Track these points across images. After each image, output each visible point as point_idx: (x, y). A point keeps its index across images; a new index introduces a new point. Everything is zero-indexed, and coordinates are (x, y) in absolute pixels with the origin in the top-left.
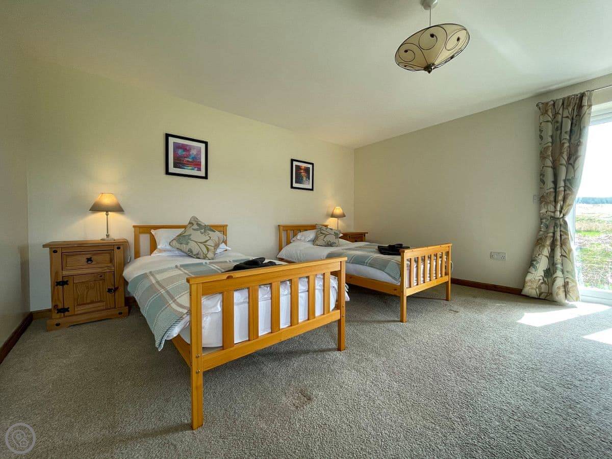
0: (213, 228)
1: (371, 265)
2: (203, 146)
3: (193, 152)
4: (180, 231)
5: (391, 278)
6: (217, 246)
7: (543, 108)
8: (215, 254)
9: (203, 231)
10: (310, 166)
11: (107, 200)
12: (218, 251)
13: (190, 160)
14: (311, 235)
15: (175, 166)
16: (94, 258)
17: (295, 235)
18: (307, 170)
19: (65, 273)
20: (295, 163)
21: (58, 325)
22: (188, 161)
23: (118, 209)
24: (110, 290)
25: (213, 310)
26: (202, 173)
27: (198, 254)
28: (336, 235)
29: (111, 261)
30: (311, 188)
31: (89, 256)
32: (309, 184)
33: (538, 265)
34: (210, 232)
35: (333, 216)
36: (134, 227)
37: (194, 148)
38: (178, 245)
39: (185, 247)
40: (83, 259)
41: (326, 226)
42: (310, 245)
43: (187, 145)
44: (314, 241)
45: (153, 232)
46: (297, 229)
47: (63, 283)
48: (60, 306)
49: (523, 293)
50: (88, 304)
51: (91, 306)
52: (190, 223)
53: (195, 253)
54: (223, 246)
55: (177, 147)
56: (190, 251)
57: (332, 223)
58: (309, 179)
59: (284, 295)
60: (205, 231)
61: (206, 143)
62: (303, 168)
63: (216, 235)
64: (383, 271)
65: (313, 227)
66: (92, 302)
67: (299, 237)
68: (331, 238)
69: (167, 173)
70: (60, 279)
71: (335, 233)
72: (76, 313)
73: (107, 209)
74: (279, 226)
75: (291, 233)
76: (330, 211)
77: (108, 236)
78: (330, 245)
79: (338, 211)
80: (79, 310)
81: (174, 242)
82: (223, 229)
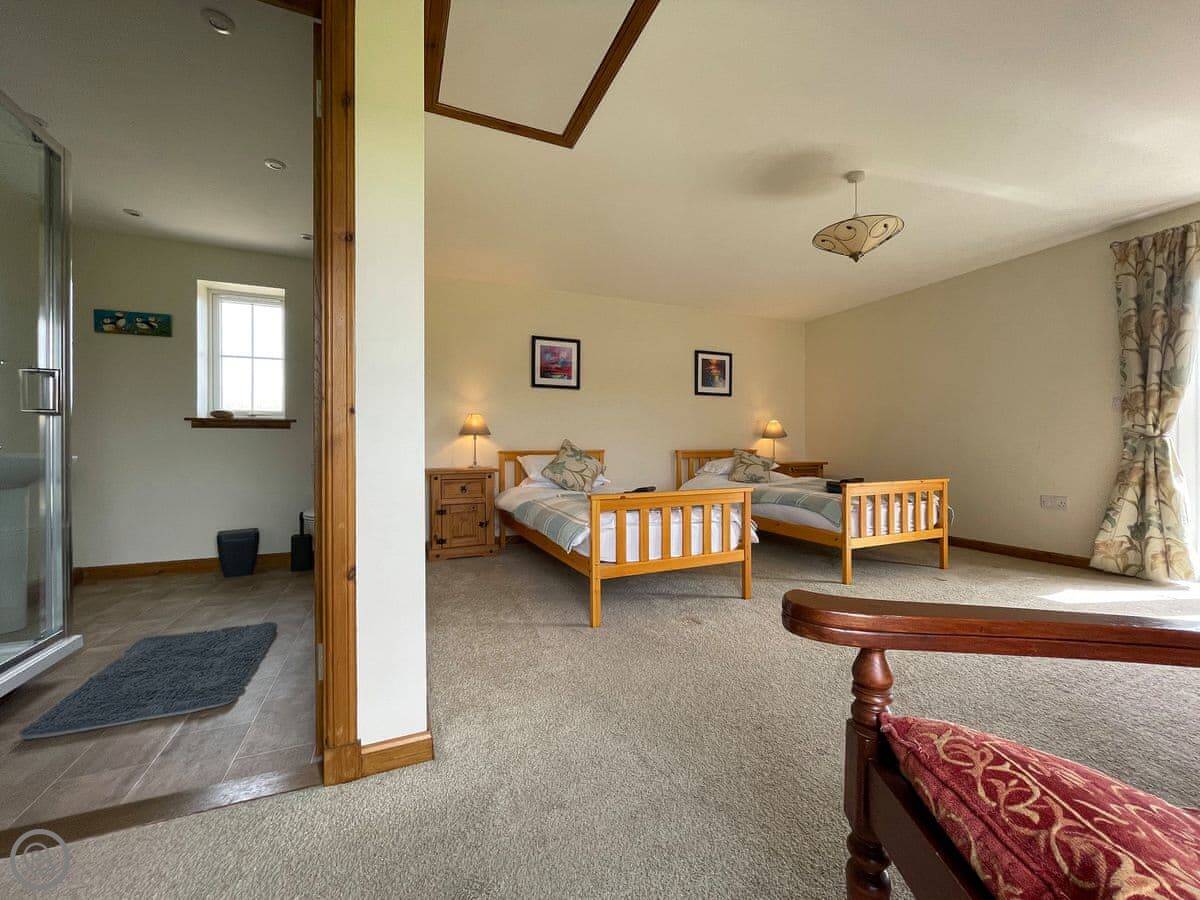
0: (589, 454)
1: (805, 506)
2: (574, 346)
3: (563, 355)
4: (552, 458)
5: (828, 522)
6: (594, 477)
7: (1122, 252)
8: (592, 488)
9: (578, 457)
10: (726, 359)
11: (476, 422)
12: (596, 484)
13: (559, 366)
14: (725, 465)
15: (542, 376)
16: (469, 487)
17: (701, 466)
18: (721, 365)
19: (444, 502)
20: (701, 356)
21: (438, 556)
22: (557, 368)
23: (485, 432)
24: (481, 524)
25: (609, 526)
26: (573, 383)
27: (573, 486)
28: (766, 466)
29: (483, 491)
30: (728, 392)
31: (463, 485)
32: (724, 385)
33: (1116, 518)
34: (587, 460)
35: (765, 435)
36: (500, 453)
37: (564, 349)
38: (551, 475)
39: (558, 478)
40: (457, 488)
41: (753, 452)
42: (723, 481)
43: (554, 347)
44: (730, 475)
45: (519, 459)
46: (705, 457)
47: (442, 512)
48: (439, 537)
49: (1091, 565)
50: (461, 537)
51: (463, 540)
52: (563, 448)
53: (570, 484)
54: (600, 477)
55: (545, 351)
56: (565, 482)
57: (764, 447)
58: (724, 378)
59: (676, 523)
60: (580, 459)
61: (578, 342)
62: (714, 362)
63: (593, 463)
64: (818, 513)
65: (729, 454)
66: (465, 536)
67: (706, 469)
68: (759, 471)
69: (534, 385)
70: (439, 508)
71: (763, 462)
72: (453, 546)
73: (475, 432)
74: (677, 452)
75: (695, 463)
76: (762, 427)
77: (475, 463)
78: (755, 480)
79: (774, 426)
80: (456, 542)
81: (548, 472)
82: (599, 455)
